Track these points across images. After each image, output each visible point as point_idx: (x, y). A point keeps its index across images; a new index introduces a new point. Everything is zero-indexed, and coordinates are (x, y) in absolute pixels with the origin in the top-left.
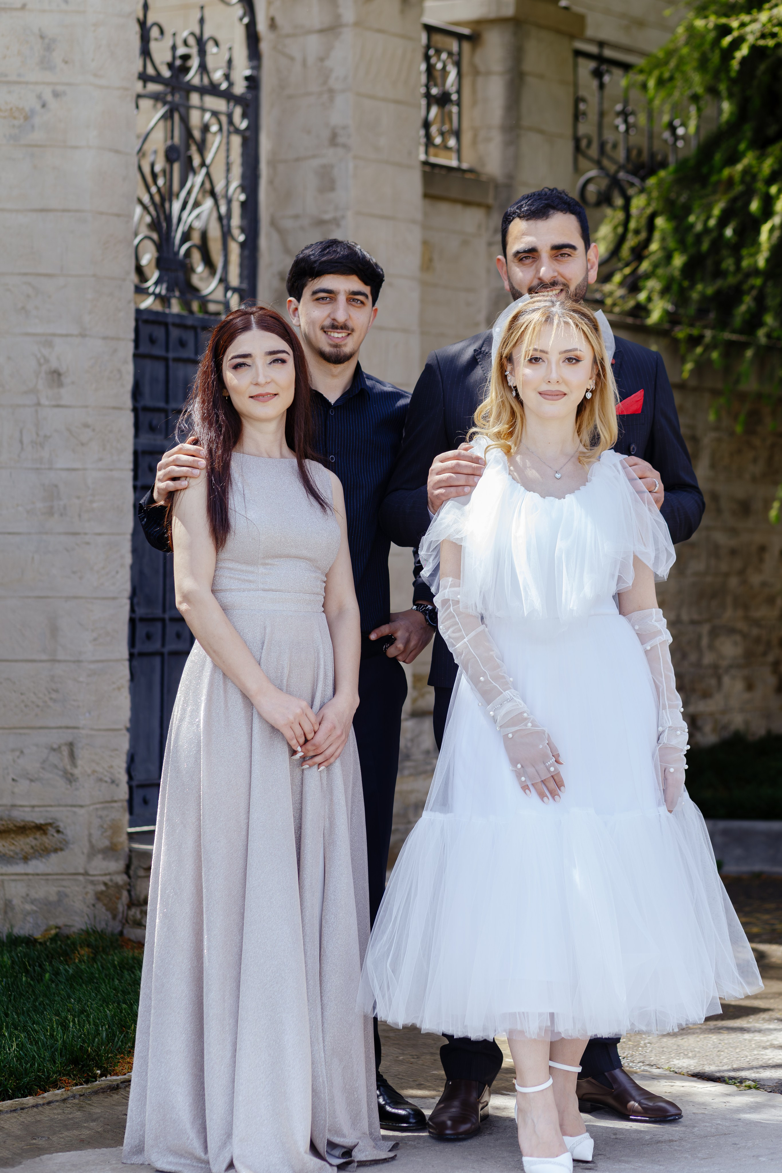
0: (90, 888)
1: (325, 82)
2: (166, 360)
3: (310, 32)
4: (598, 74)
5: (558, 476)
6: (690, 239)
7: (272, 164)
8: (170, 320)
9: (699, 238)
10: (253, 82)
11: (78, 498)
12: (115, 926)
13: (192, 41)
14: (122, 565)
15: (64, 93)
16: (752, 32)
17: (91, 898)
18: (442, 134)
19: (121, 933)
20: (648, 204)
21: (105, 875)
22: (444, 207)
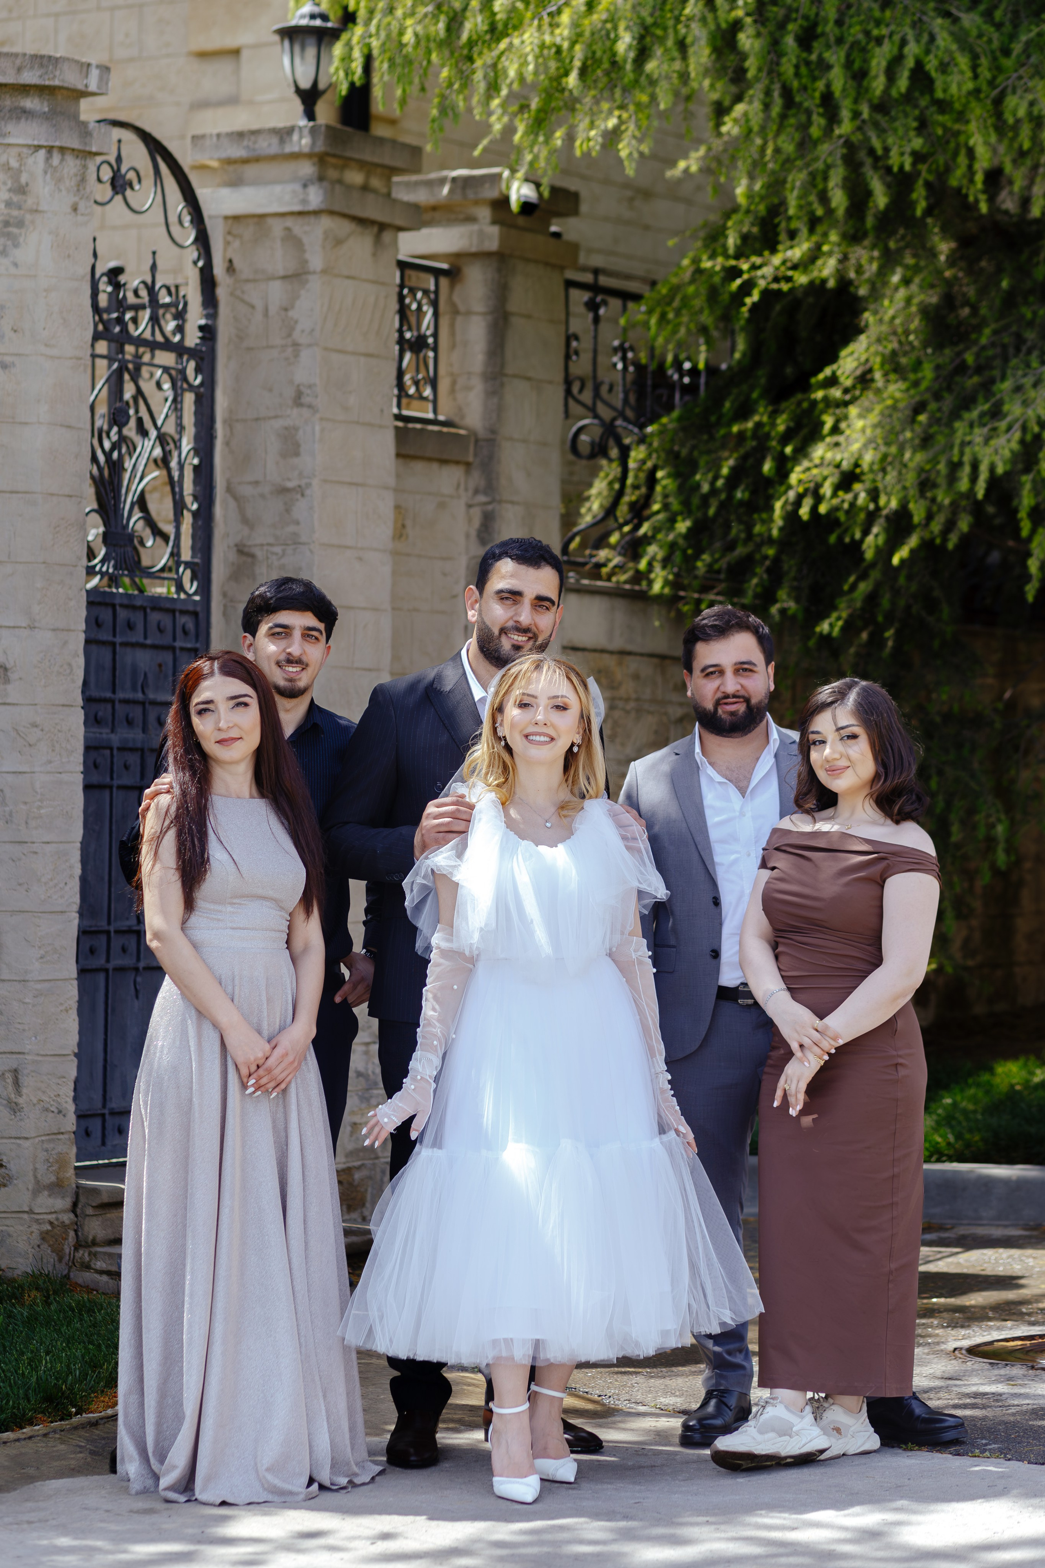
0: (35, 1227)
1: (289, 335)
2: (113, 644)
3: (273, 278)
4: (593, 306)
5: (548, 825)
6: (696, 501)
7: (229, 423)
8: (117, 601)
9: (705, 500)
10: (208, 332)
11: (26, 803)
12: (62, 1269)
13: (143, 293)
14: (71, 876)
15: (13, 364)
16: (763, 277)
17: (36, 1239)
18: (416, 383)
19: (67, 1277)
20: (649, 456)
21: (51, 1213)
22: (419, 466)
